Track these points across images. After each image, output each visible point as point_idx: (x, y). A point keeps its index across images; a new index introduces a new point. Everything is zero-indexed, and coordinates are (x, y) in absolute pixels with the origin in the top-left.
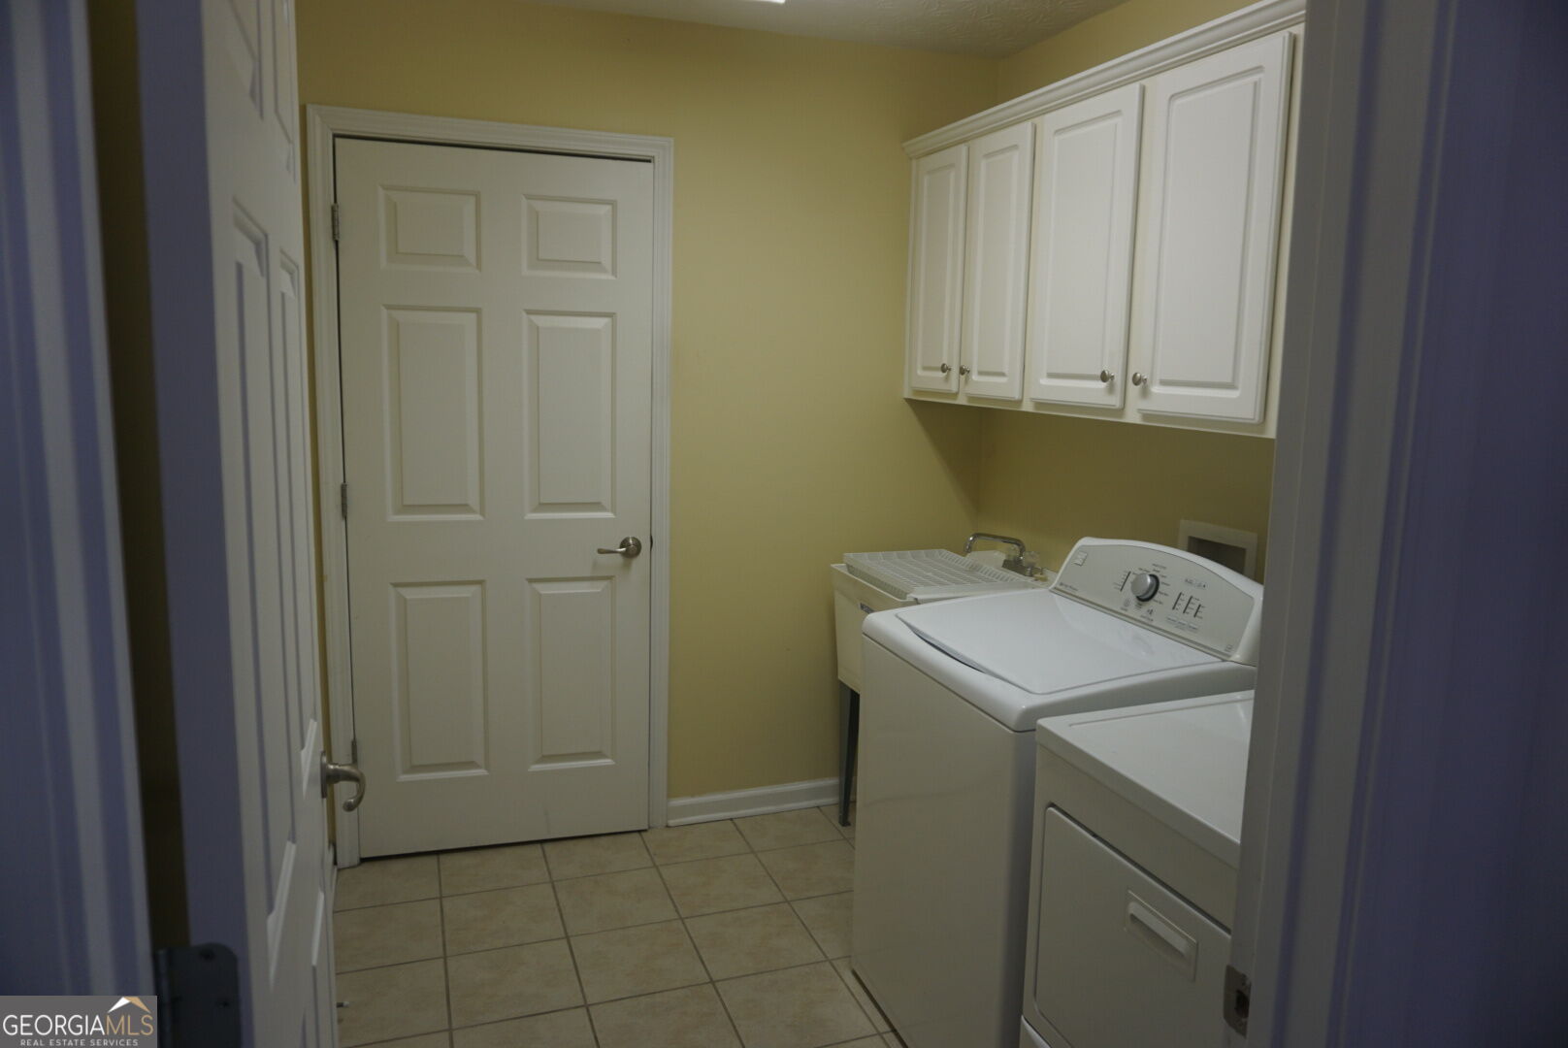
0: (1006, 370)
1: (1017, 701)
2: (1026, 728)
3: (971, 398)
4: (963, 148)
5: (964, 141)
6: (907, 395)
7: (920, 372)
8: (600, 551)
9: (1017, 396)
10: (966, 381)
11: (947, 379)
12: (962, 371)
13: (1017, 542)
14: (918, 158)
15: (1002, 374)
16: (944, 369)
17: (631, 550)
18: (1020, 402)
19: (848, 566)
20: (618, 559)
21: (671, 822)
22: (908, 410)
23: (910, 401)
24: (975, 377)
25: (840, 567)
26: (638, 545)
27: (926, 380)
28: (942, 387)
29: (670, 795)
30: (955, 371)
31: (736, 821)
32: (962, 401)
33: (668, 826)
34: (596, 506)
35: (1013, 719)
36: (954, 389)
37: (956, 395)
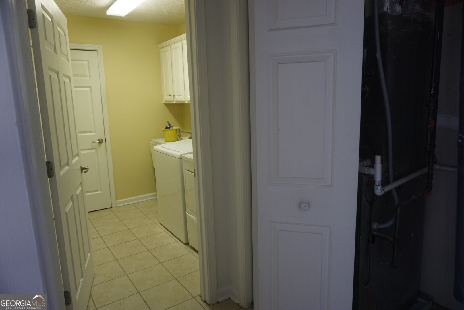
0: (182, 95)
1: (178, 154)
2: (181, 158)
3: (176, 102)
4: (169, 47)
5: (169, 45)
6: (164, 102)
7: (166, 97)
8: (93, 142)
9: (184, 100)
10: (175, 98)
11: (171, 98)
12: (173, 96)
13: (190, 133)
14: (161, 48)
15: (181, 96)
16: (170, 96)
17: (100, 142)
18: (185, 101)
19: (154, 142)
20: (98, 144)
21: (117, 206)
22: (164, 106)
23: (165, 104)
24: (176, 97)
25: (152, 142)
26: (102, 140)
27: (167, 99)
28: (170, 100)
29: (117, 199)
30: (172, 96)
31: (133, 204)
32: (174, 102)
33: (117, 207)
34: (91, 132)
35: (178, 157)
36: (173, 100)
37: (173, 101)
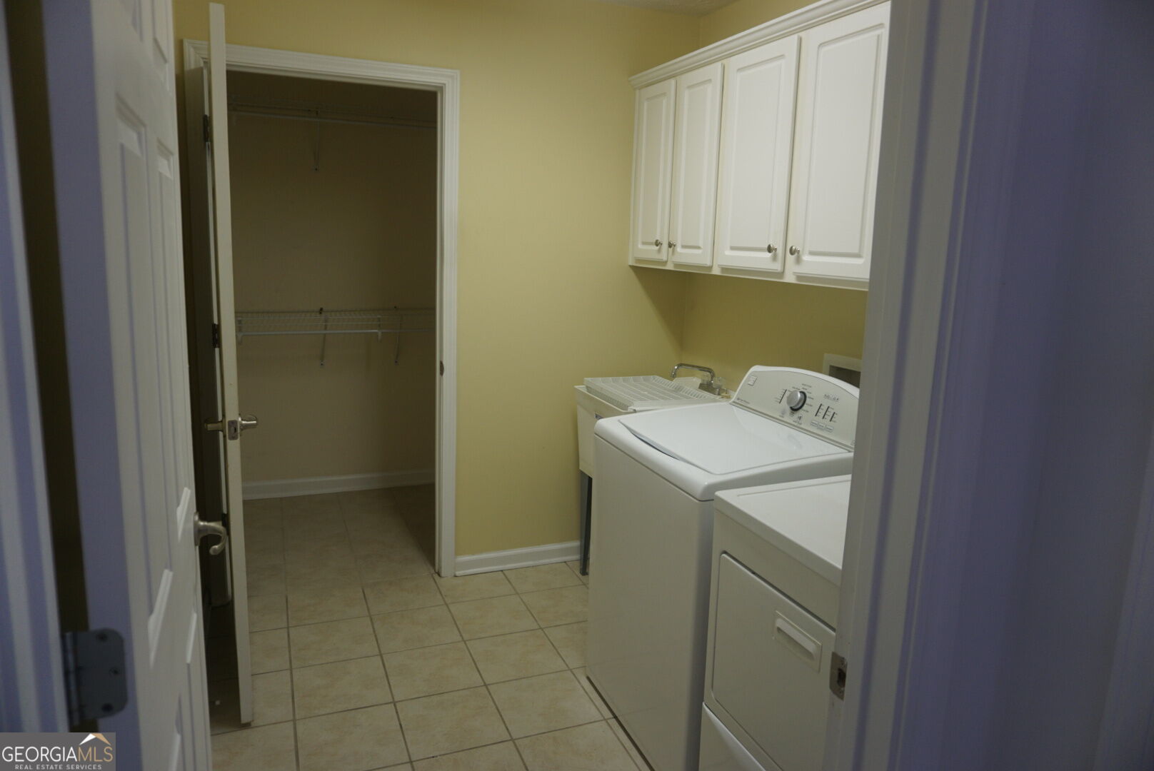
0: (701, 244)
1: (700, 479)
2: (708, 498)
3: (676, 265)
4: (673, 82)
5: (670, 77)
6: (631, 262)
7: (640, 246)
9: (708, 263)
10: (673, 251)
11: (659, 251)
12: (670, 245)
13: (709, 370)
14: (640, 88)
15: (699, 248)
16: (657, 243)
18: (710, 268)
19: (587, 387)
21: (458, 573)
22: (632, 274)
23: (633, 268)
24: (679, 249)
25: (582, 388)
27: (644, 252)
28: (656, 257)
29: (458, 552)
30: (665, 246)
31: (506, 572)
32: (670, 267)
33: (455, 576)
35: (698, 491)
36: (665, 258)
37: (666, 263)
